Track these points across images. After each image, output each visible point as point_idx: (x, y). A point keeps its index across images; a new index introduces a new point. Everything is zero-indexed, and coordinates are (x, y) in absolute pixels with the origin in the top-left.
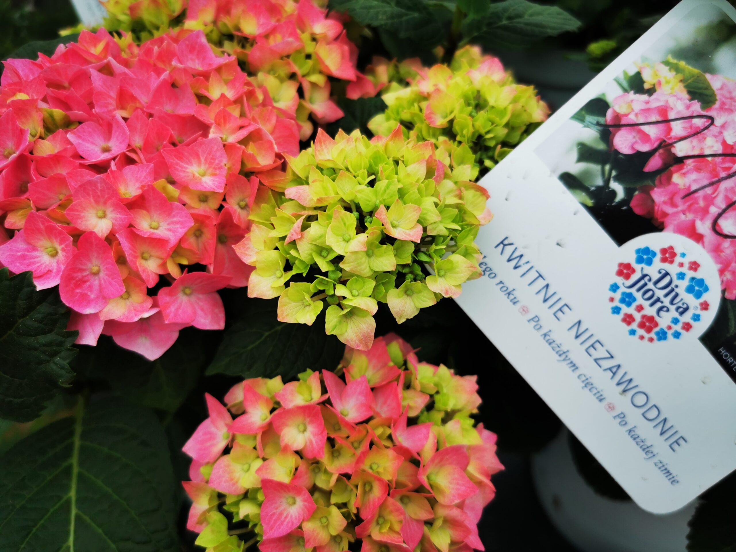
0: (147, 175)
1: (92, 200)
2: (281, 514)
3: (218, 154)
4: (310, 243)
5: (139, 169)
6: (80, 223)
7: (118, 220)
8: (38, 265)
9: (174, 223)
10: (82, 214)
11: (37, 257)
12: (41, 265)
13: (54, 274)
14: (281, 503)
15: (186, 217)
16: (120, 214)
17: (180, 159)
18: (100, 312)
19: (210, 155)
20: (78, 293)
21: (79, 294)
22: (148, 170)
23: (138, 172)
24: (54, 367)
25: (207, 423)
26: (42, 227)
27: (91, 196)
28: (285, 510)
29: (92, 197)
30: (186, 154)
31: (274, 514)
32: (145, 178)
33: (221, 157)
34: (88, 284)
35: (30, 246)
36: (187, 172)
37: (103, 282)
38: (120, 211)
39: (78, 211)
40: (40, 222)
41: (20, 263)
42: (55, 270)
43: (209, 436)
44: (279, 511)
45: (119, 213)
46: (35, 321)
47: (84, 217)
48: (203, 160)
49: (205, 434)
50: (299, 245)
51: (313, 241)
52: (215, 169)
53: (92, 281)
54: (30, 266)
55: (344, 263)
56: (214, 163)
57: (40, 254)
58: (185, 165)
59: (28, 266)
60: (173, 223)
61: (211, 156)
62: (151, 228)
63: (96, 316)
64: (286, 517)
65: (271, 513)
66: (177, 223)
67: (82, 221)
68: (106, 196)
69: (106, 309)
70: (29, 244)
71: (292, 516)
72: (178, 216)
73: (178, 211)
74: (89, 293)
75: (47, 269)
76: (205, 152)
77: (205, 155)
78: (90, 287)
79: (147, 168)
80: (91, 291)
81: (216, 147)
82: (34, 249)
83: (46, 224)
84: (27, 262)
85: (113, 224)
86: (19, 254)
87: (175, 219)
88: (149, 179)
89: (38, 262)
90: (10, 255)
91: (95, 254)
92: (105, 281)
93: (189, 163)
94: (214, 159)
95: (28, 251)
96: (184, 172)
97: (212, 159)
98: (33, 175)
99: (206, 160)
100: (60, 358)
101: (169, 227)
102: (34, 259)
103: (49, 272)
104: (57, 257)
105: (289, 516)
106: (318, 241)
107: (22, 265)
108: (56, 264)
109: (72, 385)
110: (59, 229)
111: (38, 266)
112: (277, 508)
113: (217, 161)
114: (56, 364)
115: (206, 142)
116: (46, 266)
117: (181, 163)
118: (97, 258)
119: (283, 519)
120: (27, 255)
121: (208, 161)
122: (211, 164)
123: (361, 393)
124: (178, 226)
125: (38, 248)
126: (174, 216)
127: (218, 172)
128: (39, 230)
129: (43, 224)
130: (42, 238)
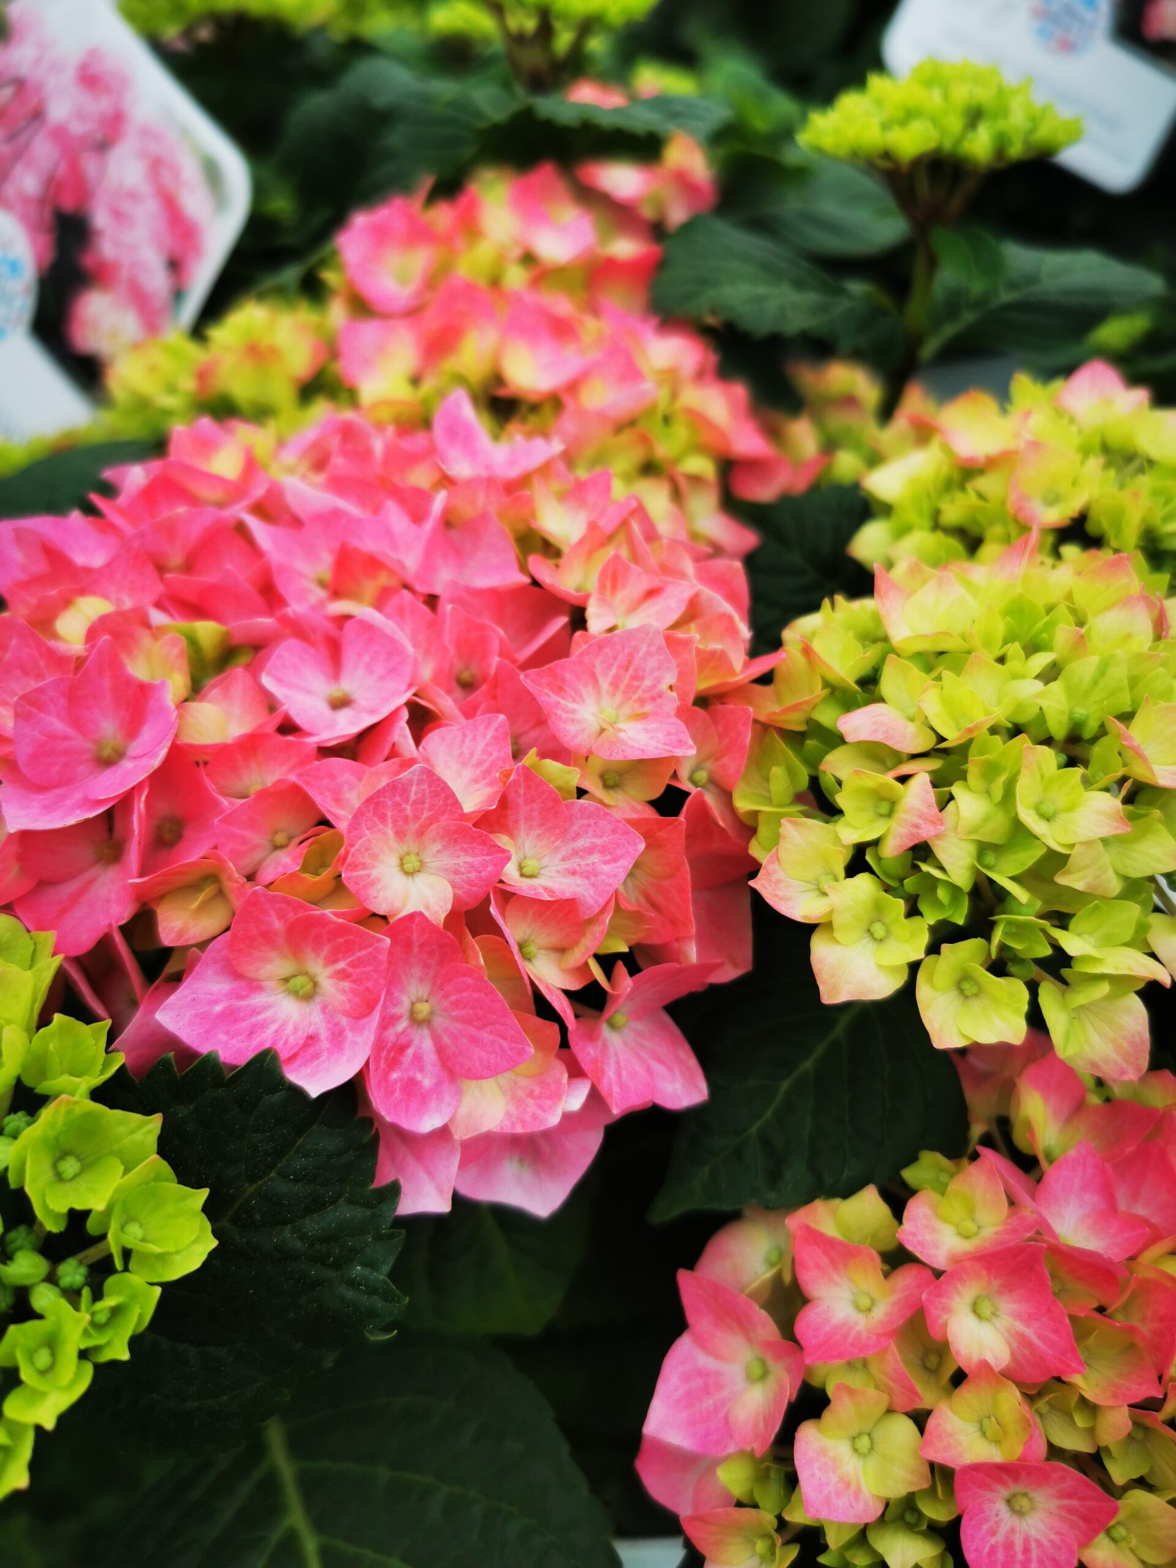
0: (487, 745)
1: (390, 832)
2: (1009, 1546)
3: (652, 663)
4: (964, 838)
5: (464, 735)
6: (375, 897)
7: (463, 870)
8: (274, 1027)
9: (581, 853)
10: (374, 873)
11: (265, 1008)
12: (283, 1026)
13: (325, 1044)
14: (997, 1515)
15: (614, 831)
16: (466, 854)
17: (560, 690)
18: (452, 1119)
19: (627, 670)
20: (396, 1081)
21: (399, 1084)
22: (490, 733)
23: (463, 741)
24: (350, 1294)
25: (683, 1349)
26: (278, 925)
27: (390, 820)
28: (1013, 1530)
29: (390, 825)
30: (568, 676)
31: (993, 1550)
32: (484, 751)
33: (659, 668)
34: (410, 1052)
35: (243, 984)
36: (579, 721)
37: (446, 1040)
38: (465, 846)
39: (364, 866)
40: (272, 912)
41: (227, 1033)
42: (324, 1034)
43: (698, 1383)
44: (999, 1538)
45: (462, 854)
46: (297, 1180)
47: (379, 880)
48: (605, 684)
49: (686, 1378)
50: (941, 852)
51: (970, 833)
52: (642, 701)
53: (416, 1042)
54: (254, 1036)
55: (1068, 873)
56: (638, 687)
57: (272, 999)
58: (571, 706)
59: (249, 1035)
60: (575, 853)
61: (631, 671)
62: (522, 875)
63: (443, 1134)
64: (1026, 1550)
65: (986, 1550)
66: (590, 851)
67: (378, 891)
68: (426, 814)
69: (463, 1110)
70: (237, 975)
71: (1039, 1544)
72: (586, 832)
73: (585, 822)
74: (419, 1077)
75: (302, 1034)
76: (612, 665)
77: (613, 671)
78: (418, 1058)
79: (486, 727)
80: (422, 1070)
81: (644, 649)
82: (254, 986)
83: (292, 916)
84: (244, 1025)
85: (454, 885)
86: (218, 1008)
87: (581, 843)
88: (495, 754)
89: (273, 1021)
90: (196, 1015)
91: (417, 971)
92: (454, 1038)
93: (578, 698)
94: (642, 679)
95: (241, 997)
96: (573, 721)
97: (634, 678)
98: (217, 793)
99: (615, 684)
100: (362, 1264)
101: (567, 865)
102: (258, 1013)
103: (312, 1039)
104: (318, 999)
105: (1033, 1545)
106: (982, 830)
107: (233, 1037)
108: (322, 1016)
109: (396, 1331)
110: (335, 923)
111: (276, 1032)
112: (993, 1532)
113: (648, 682)
114: (353, 1284)
115: (616, 639)
116: (296, 1029)
117: (562, 702)
118: (421, 979)
119: (1020, 1557)
120: (239, 1009)
121: (622, 686)
122: (630, 689)
123: (1084, 1188)
124: (595, 858)
125: (264, 984)
126: (577, 836)
127: (648, 708)
128: (268, 937)
129: (281, 916)
130: (273, 954)
